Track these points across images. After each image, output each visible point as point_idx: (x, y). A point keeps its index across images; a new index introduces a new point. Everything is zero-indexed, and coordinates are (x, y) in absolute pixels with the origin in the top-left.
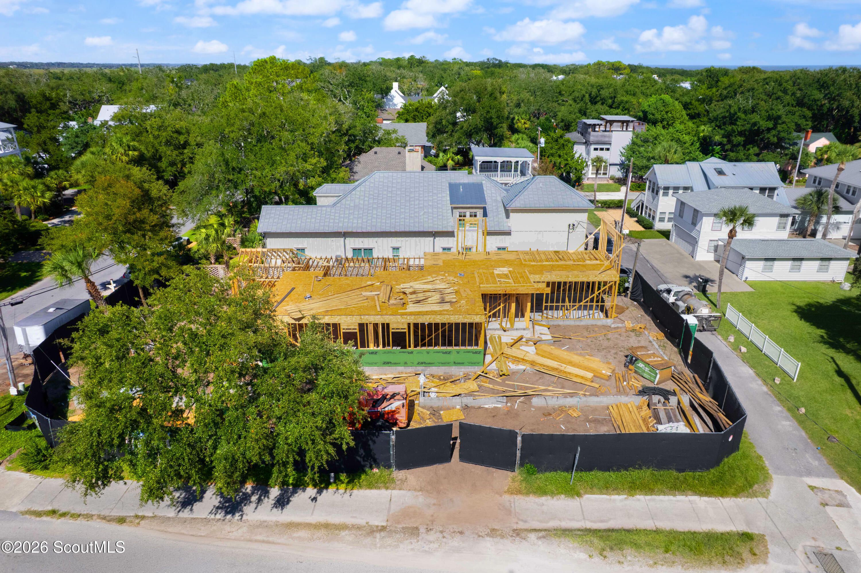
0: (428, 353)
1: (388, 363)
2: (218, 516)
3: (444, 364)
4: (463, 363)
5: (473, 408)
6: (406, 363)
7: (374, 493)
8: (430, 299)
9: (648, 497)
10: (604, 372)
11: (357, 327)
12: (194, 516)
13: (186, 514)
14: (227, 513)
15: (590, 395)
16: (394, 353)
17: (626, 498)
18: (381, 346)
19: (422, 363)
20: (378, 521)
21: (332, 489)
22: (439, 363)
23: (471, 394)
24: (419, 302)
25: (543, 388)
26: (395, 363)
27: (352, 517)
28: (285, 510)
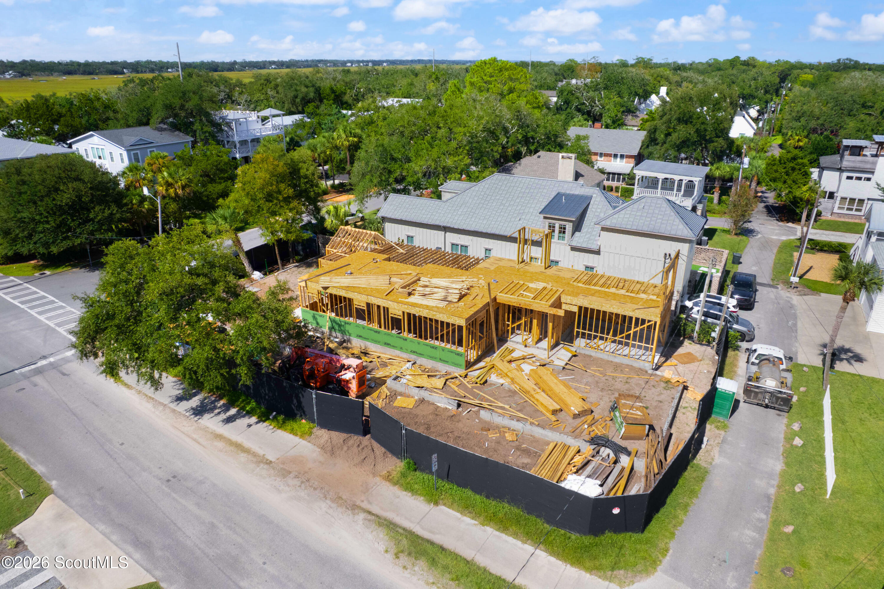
0: (419, 343)
1: (388, 344)
2: (188, 414)
3: (432, 358)
4: (447, 362)
5: (428, 402)
6: (401, 348)
7: (291, 436)
8: (435, 295)
9: (497, 533)
10: (572, 408)
11: (365, 306)
12: (176, 408)
13: (173, 406)
14: (194, 414)
15: (538, 425)
16: (392, 336)
17: (475, 525)
18: (383, 327)
19: (414, 352)
20: (271, 457)
21: (266, 424)
22: (428, 356)
23: (431, 390)
24: (424, 295)
25: (501, 405)
26: (393, 346)
27: (260, 447)
28: (226, 425)
